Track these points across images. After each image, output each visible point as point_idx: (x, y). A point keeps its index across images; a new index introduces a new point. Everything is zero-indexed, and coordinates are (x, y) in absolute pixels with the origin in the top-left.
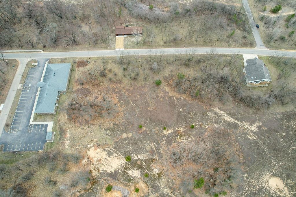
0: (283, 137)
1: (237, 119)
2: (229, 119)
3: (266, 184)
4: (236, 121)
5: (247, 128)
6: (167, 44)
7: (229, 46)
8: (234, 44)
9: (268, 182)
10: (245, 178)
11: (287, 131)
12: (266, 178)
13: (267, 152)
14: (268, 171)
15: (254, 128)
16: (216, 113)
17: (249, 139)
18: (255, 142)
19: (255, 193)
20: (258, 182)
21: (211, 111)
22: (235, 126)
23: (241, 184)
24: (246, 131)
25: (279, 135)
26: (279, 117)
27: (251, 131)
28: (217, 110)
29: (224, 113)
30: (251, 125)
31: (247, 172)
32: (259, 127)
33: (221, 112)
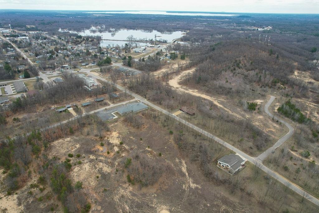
0: (205, 205)
1: (189, 174)
2: (184, 170)
3: (160, 209)
4: (187, 174)
5: (189, 182)
6: (198, 125)
7: (233, 145)
8: (238, 146)
9: (162, 209)
10: (153, 196)
11: (213, 206)
12: (164, 207)
13: (183, 200)
14: (170, 206)
15: (193, 186)
16: (181, 162)
17: (183, 187)
18: (184, 191)
19: (148, 206)
20: (157, 204)
21: (179, 159)
22: (183, 175)
23: (148, 195)
24: (186, 182)
25: (205, 202)
26: (218, 195)
27: (189, 185)
28: (184, 162)
29: (185, 166)
30: (194, 183)
31: (158, 195)
32: (197, 188)
33: (185, 164)
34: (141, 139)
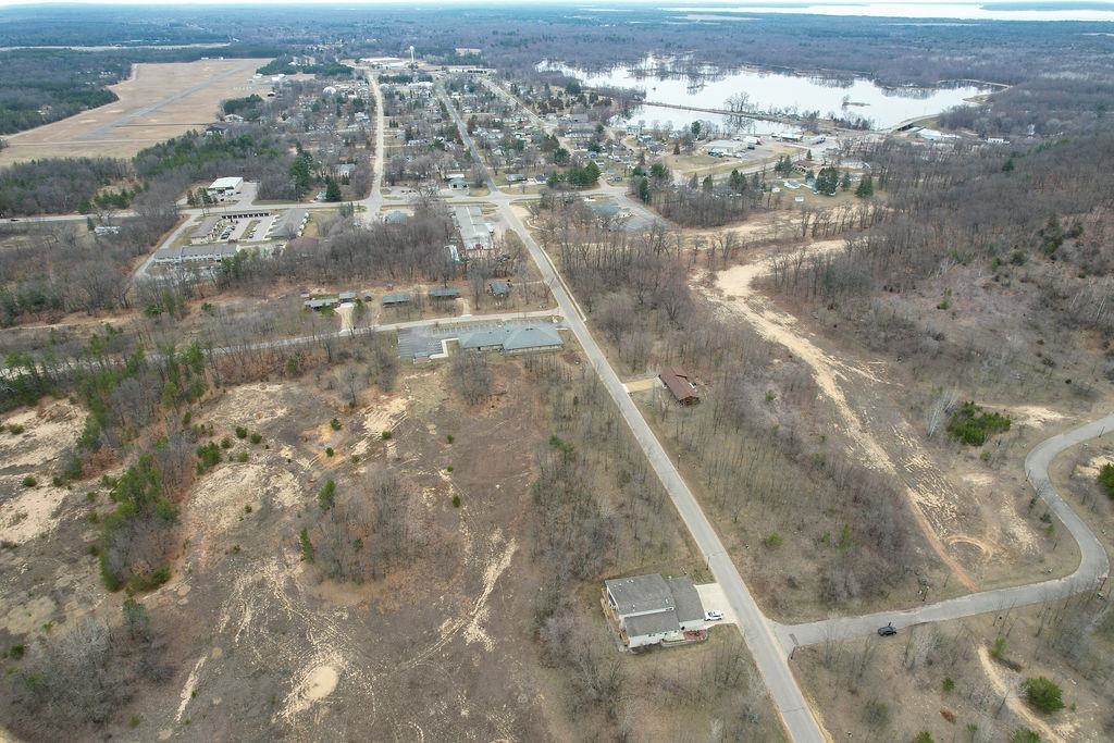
0: (453, 710)
1: (495, 592)
2: (492, 574)
3: (322, 659)
4: (488, 590)
5: (474, 617)
7: (732, 551)
8: (748, 560)
9: (326, 663)
10: (338, 614)
11: (475, 721)
12: (337, 658)
13: (405, 665)
14: (353, 663)
15: (474, 632)
16: (501, 547)
17: (441, 624)
18: (435, 637)
19: (303, 636)
20: (329, 641)
21: (507, 536)
22: (473, 586)
23: (325, 605)
24: (463, 614)
25: (462, 698)
26: (523, 698)
27: (465, 626)
28: (512, 548)
29: (507, 561)
30: (483, 625)
31: (352, 619)
32: (478, 646)
33: (508, 558)
34: (450, 440)
